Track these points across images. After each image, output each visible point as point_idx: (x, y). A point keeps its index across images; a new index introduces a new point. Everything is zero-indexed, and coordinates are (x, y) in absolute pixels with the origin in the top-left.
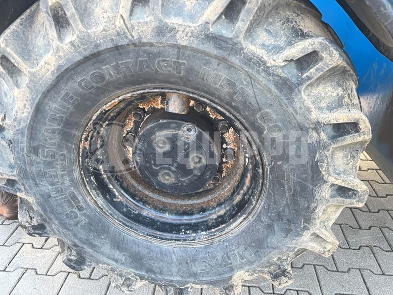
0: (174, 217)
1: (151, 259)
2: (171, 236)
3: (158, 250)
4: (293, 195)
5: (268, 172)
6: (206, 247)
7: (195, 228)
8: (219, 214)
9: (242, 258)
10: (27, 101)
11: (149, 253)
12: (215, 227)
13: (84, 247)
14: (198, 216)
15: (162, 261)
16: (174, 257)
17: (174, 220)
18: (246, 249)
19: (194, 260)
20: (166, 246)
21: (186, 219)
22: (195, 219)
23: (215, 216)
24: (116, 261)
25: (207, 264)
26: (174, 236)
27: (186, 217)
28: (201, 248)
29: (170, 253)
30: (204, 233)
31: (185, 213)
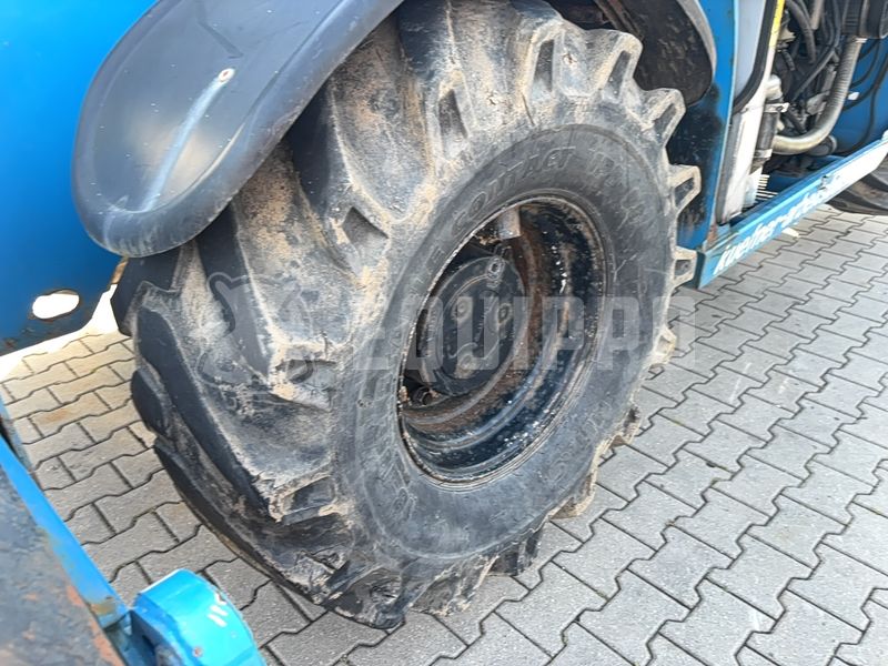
0: (480, 431)
1: (497, 509)
2: (501, 458)
3: (499, 489)
4: (647, 294)
5: (615, 278)
6: (551, 440)
7: (517, 425)
8: (536, 386)
9: (599, 422)
10: (382, 286)
11: (491, 502)
12: (544, 405)
13: (420, 555)
14: (508, 409)
15: (511, 502)
16: (521, 484)
17: (483, 434)
18: (601, 406)
19: (546, 469)
20: (505, 474)
21: (495, 424)
22: (507, 414)
23: (531, 394)
24: (458, 550)
25: (562, 464)
26: (503, 455)
27: (494, 421)
28: (545, 446)
29: (515, 482)
30: (537, 423)
31: (486, 418)
